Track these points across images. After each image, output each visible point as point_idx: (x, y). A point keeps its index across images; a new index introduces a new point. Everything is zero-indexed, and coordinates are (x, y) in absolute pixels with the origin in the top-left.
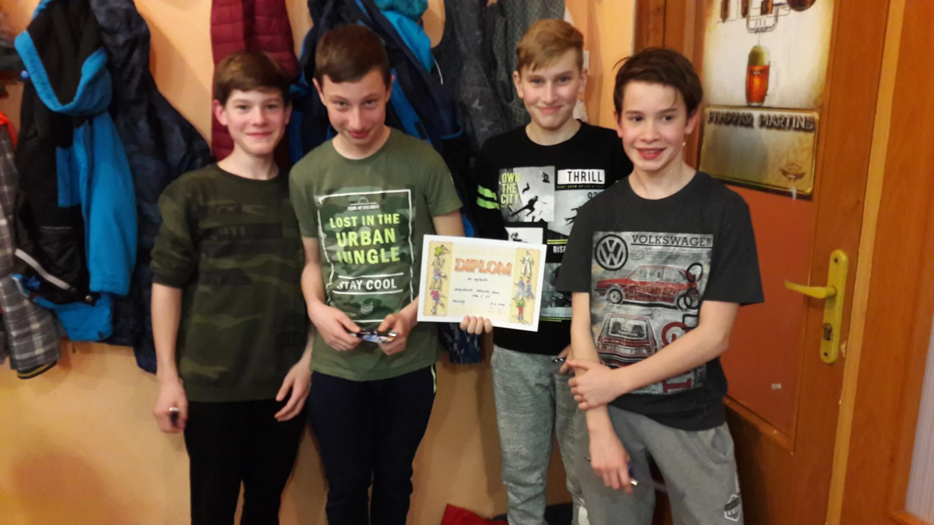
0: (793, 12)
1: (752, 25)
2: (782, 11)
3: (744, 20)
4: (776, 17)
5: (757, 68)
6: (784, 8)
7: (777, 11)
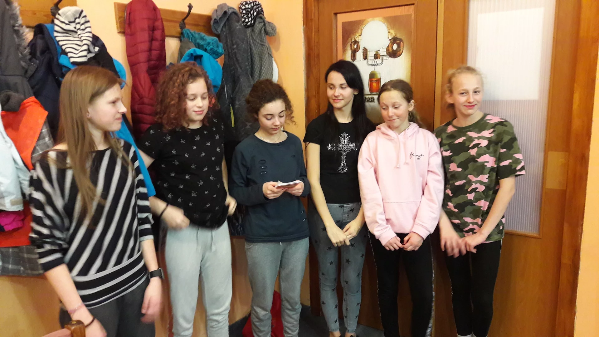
0: (390, 58)
1: (370, 63)
2: (384, 58)
3: (366, 61)
4: (383, 60)
5: (374, 80)
6: (386, 57)
7: (383, 58)
